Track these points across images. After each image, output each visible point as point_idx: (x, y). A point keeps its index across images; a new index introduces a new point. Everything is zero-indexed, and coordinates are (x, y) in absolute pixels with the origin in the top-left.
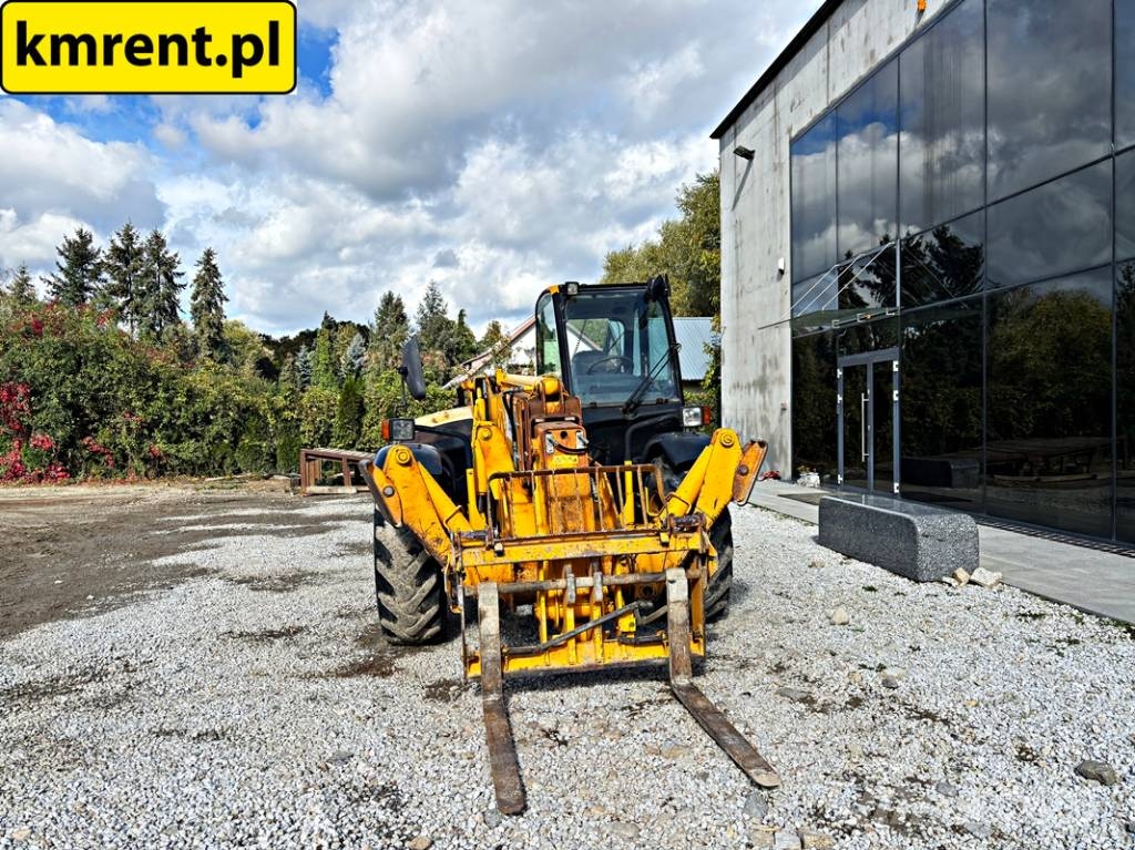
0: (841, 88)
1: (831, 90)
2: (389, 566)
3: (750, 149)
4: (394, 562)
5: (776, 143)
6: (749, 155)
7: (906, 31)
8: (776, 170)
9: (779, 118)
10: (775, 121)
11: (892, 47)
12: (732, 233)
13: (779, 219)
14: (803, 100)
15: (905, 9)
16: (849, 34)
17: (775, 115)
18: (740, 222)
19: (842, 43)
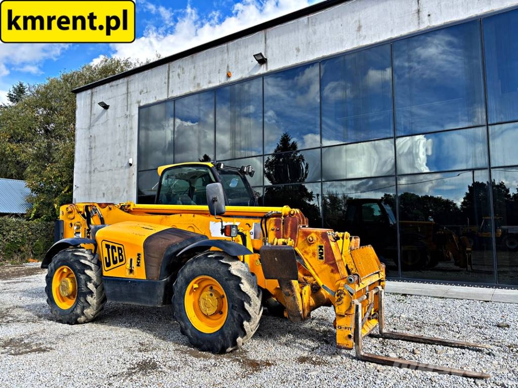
1: (170, 92)
3: (107, 104)
5: (128, 107)
6: (106, 107)
7: (220, 81)
8: (127, 117)
9: (131, 95)
10: (128, 96)
11: (211, 86)
12: (87, 142)
13: (128, 140)
14: (150, 92)
15: (219, 73)
16: (183, 73)
17: (128, 93)
18: (95, 137)
19: (179, 75)
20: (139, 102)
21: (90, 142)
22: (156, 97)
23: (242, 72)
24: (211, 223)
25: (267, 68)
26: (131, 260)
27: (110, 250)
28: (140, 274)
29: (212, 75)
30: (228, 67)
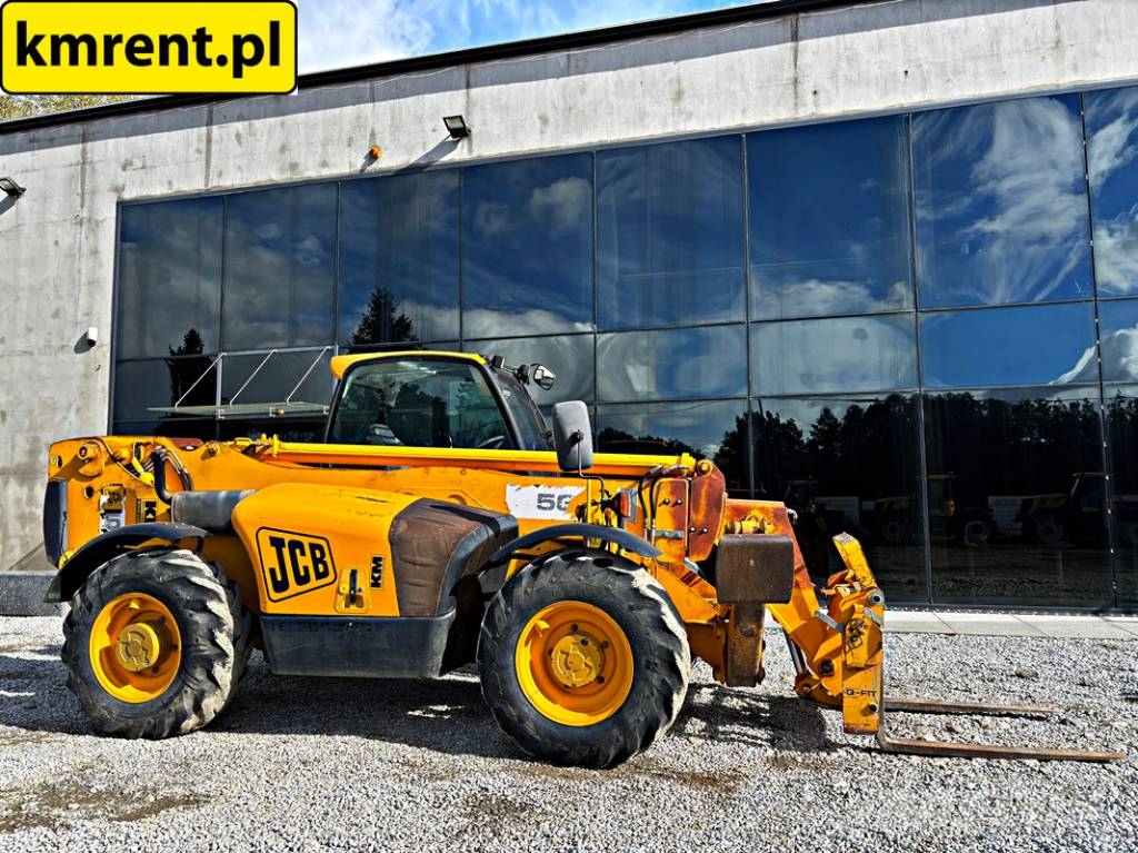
0: (235, 180)
1: (213, 175)
2: (682, 659)
3: (21, 186)
5: (84, 194)
6: (16, 192)
7: (350, 165)
8: (81, 224)
9: (94, 169)
10: (83, 171)
11: (326, 173)
13: (83, 280)
14: (153, 167)
15: (349, 145)
16: (252, 134)
17: (84, 163)
19: (238, 136)
20: (119, 190)
22: (170, 183)
23: (409, 151)
24: (510, 490)
25: (470, 150)
26: (353, 574)
27: (286, 551)
28: (382, 604)
29: (329, 148)
30: (373, 134)
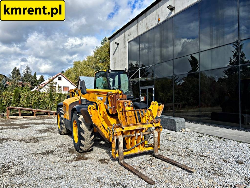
0: (140, 33)
1: (138, 33)
2: (84, 134)
3: (118, 43)
4: (85, 133)
5: (125, 42)
6: (118, 44)
7: (156, 24)
8: (124, 48)
9: (125, 37)
11: (152, 27)
12: (113, 60)
13: (125, 58)
14: (131, 34)
16: (142, 23)
18: (115, 58)
19: (141, 24)
20: (128, 40)
21: (114, 61)
22: (133, 36)
23: (164, 17)
25: (174, 12)
26: (67, 112)
28: (68, 118)
29: (153, 21)
30: (159, 15)
